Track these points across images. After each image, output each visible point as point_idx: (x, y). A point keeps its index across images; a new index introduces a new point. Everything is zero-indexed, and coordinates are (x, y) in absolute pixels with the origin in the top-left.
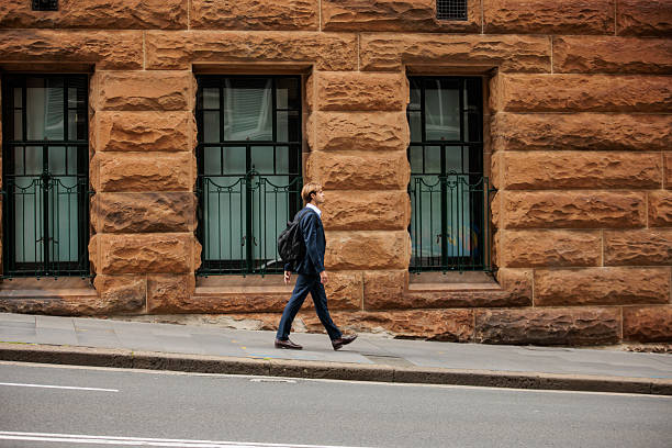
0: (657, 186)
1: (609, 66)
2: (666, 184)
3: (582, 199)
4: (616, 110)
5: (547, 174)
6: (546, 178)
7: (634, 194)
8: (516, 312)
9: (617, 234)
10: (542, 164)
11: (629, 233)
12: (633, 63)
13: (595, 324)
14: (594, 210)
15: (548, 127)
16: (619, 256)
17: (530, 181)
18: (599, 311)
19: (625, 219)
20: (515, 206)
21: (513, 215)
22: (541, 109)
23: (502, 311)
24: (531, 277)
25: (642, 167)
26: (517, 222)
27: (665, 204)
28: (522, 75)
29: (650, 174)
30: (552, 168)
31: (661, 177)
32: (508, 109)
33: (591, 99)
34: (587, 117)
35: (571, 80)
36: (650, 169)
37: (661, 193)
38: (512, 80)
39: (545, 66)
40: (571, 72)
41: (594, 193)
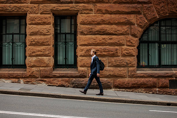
0: (123, 45)
1: (109, 12)
2: (126, 44)
3: (101, 48)
4: (112, 24)
5: (91, 42)
6: (91, 43)
7: (116, 47)
8: (82, 79)
9: (111, 58)
10: (90, 39)
11: (115, 58)
12: (116, 11)
13: (104, 83)
14: (104, 51)
15: (92, 29)
16: (112, 64)
17: (86, 43)
18: (106, 79)
19: (113, 54)
20: (82, 50)
21: (81, 53)
22: (90, 24)
23: (78, 79)
24: (86, 70)
25: (119, 40)
26: (82, 55)
27: (126, 50)
28: (85, 14)
29: (121, 42)
30: (93, 40)
31: (124, 42)
32: (80, 24)
33: (104, 21)
34: (103, 26)
35: (99, 16)
36: (121, 40)
37: (125, 47)
38: (82, 16)
39: (91, 12)
40: (99, 13)
41: (105, 47)
